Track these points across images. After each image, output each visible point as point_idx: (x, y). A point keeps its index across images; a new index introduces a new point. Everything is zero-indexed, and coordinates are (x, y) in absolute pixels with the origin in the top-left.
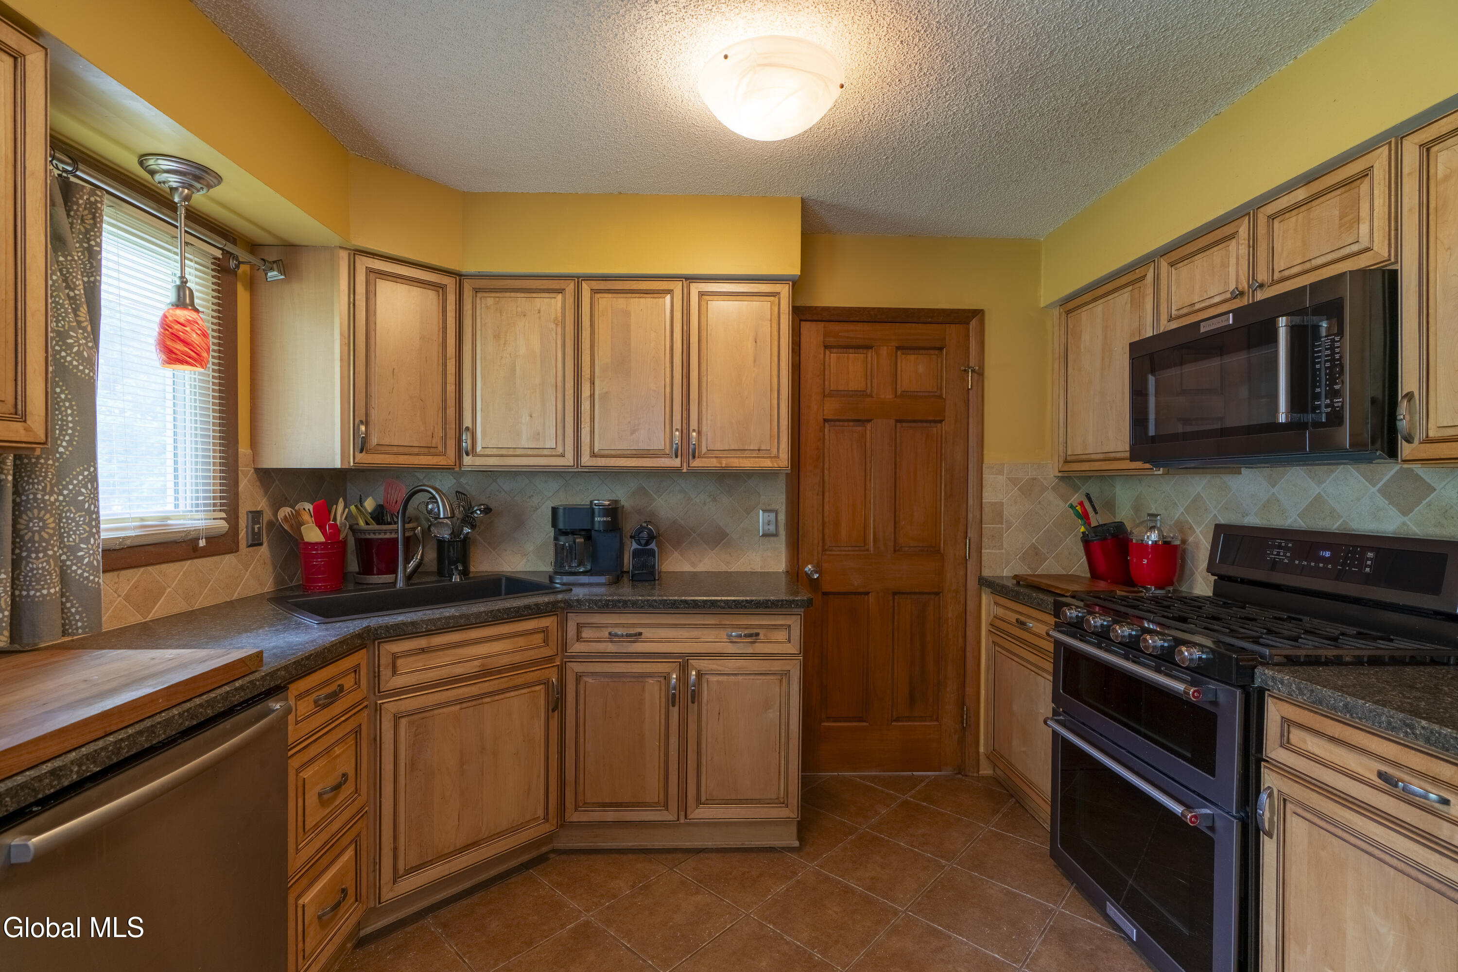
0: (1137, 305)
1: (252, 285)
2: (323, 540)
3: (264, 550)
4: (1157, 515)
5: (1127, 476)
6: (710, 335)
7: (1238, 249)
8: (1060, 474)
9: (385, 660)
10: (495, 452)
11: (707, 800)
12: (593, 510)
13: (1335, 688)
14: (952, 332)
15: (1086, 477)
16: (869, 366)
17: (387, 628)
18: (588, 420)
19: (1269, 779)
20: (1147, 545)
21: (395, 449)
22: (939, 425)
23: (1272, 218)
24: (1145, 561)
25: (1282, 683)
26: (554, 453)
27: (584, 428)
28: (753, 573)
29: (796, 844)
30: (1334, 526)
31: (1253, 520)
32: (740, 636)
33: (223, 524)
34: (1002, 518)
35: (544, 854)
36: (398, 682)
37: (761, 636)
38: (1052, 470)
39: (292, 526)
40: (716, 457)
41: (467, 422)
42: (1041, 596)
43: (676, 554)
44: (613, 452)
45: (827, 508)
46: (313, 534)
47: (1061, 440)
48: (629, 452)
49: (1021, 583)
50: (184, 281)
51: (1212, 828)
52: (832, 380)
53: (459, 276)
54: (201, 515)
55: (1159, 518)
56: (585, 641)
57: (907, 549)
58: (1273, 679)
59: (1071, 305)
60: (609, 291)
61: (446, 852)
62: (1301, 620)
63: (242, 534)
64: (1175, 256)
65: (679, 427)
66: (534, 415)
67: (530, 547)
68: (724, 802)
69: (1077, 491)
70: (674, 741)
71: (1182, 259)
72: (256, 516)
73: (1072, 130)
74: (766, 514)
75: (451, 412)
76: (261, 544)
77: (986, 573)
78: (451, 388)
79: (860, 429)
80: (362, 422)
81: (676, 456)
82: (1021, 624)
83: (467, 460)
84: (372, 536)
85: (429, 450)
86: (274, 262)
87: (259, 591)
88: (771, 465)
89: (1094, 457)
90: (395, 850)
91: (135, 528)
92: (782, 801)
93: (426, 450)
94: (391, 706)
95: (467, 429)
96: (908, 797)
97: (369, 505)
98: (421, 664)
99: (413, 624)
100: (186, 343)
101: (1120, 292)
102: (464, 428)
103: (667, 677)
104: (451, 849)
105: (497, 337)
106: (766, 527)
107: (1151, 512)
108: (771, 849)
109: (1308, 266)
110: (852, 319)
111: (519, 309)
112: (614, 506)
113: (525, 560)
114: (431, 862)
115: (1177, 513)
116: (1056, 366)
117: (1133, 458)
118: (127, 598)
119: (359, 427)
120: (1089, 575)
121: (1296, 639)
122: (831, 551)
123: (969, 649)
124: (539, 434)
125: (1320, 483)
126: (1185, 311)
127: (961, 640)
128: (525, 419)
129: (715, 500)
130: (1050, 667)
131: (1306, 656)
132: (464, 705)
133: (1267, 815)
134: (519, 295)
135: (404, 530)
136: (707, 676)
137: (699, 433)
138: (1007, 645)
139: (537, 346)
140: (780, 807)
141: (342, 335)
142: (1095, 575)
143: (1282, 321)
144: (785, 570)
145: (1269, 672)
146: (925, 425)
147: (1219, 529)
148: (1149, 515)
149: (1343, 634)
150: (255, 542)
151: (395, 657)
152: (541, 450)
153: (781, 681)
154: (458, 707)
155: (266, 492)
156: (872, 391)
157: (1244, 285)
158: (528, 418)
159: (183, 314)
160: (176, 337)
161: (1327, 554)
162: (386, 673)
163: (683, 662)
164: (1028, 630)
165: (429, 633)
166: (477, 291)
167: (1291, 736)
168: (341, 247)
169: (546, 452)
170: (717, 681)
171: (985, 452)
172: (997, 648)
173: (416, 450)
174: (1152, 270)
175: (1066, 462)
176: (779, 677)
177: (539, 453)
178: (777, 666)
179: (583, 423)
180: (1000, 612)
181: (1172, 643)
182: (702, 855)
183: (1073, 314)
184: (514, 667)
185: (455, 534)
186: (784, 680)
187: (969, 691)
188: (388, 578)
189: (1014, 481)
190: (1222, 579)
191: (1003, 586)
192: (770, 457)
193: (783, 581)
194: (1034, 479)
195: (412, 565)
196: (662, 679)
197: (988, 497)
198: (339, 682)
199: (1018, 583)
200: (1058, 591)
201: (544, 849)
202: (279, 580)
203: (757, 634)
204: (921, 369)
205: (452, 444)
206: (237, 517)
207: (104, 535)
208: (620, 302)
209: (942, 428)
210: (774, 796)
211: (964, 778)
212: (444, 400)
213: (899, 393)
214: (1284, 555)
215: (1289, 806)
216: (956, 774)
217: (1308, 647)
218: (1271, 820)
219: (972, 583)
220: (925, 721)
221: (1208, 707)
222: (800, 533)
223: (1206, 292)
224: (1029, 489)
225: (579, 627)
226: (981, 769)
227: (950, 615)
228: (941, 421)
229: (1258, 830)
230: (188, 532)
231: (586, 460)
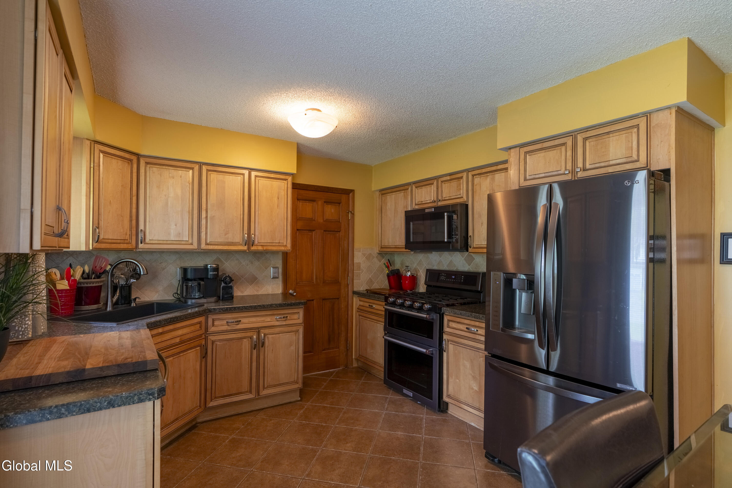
0: (405, 197)
2: (68, 288)
4: (408, 266)
5: (400, 253)
6: (260, 194)
7: (433, 188)
8: (379, 252)
10: (156, 242)
11: (267, 386)
12: (208, 269)
13: (458, 310)
14: (344, 197)
15: (386, 253)
16: (314, 208)
17: (151, 324)
18: (205, 229)
19: (445, 337)
20: (407, 276)
21: (110, 241)
22: (339, 233)
23: (442, 182)
24: (407, 282)
25: (448, 311)
26: (187, 243)
27: (203, 231)
28: (268, 295)
29: (299, 399)
30: (454, 269)
31: (436, 268)
32: (281, 318)
34: (360, 268)
35: (195, 424)
37: (288, 318)
38: (376, 250)
40: (262, 246)
41: (141, 227)
42: (379, 296)
44: (216, 243)
45: (298, 266)
46: (62, 286)
47: (379, 240)
48: (224, 243)
49: (368, 292)
51: (432, 354)
52: (300, 213)
53: (138, 156)
55: (409, 267)
56: (216, 326)
57: (327, 281)
58: (446, 310)
59: (383, 192)
60: (215, 171)
61: (168, 423)
62: (448, 296)
64: (417, 185)
65: (247, 233)
66: (177, 225)
67: (160, 288)
68: (274, 386)
69: (383, 258)
70: (254, 364)
71: (419, 187)
73: (392, 143)
74: (274, 269)
75: (134, 222)
77: (355, 289)
78: (134, 211)
79: (311, 233)
80: (97, 227)
81: (245, 245)
82: (371, 307)
83: (141, 246)
85: (124, 241)
88: (284, 249)
89: (391, 247)
92: (296, 381)
93: (123, 241)
95: (142, 230)
96: (331, 378)
98: (160, 340)
99: (160, 321)
101: (400, 192)
102: (140, 230)
103: (251, 338)
104: (170, 422)
105: (158, 187)
106: (274, 275)
107: (406, 265)
108: (290, 403)
109: (450, 198)
110: (308, 189)
111: (170, 175)
112: (217, 267)
113: (157, 295)
115: (415, 265)
116: (378, 213)
117: (406, 249)
119: (95, 229)
120: (389, 288)
121: (449, 300)
122: (299, 283)
123: (349, 319)
124: (180, 234)
125: (452, 256)
126: (420, 203)
127: (346, 316)
128: (173, 227)
129: (252, 263)
130: (383, 320)
131: (452, 304)
132: (174, 357)
133: (444, 346)
134: (170, 168)
136: (268, 336)
137: (255, 235)
138: (365, 315)
139: (179, 192)
140: (296, 384)
142: (391, 288)
143: (446, 214)
144: (281, 293)
145: (445, 308)
146: (334, 232)
147: (428, 270)
148: (406, 266)
149: (457, 298)
152: (181, 242)
153: (296, 334)
156: (315, 219)
157: (435, 199)
158: (174, 226)
161: (454, 277)
163: (258, 330)
164: (374, 308)
165: (163, 326)
166: (147, 163)
167: (449, 324)
168: (87, 139)
169: (183, 243)
170: (272, 337)
171: (355, 244)
172: (360, 317)
173: (119, 241)
174: (410, 187)
175: (381, 248)
176: (295, 333)
177: (180, 243)
178: (294, 328)
179: (202, 230)
180: (362, 303)
181: (422, 305)
182: (264, 410)
183: (384, 195)
184: (190, 339)
186: (297, 334)
187: (349, 335)
189: (364, 255)
190: (429, 286)
191: (363, 294)
192: (284, 246)
193: (281, 297)
194: (370, 254)
195: (115, 299)
196: (250, 339)
197: (356, 260)
199: (367, 292)
200: (383, 294)
201: (194, 423)
203: (287, 317)
204: (333, 211)
205: (134, 238)
208: (221, 177)
209: (340, 234)
210: (293, 380)
211: (348, 369)
212: (131, 216)
213: (325, 220)
214: (444, 278)
215: (449, 342)
216: (345, 368)
217: (451, 302)
218: (445, 347)
219: (350, 293)
220: (334, 349)
221: (431, 321)
222: (287, 276)
223: (426, 198)
224: (369, 257)
225: (213, 320)
226: (353, 365)
227: (343, 307)
228: (339, 231)
229: (442, 350)
231: (203, 246)
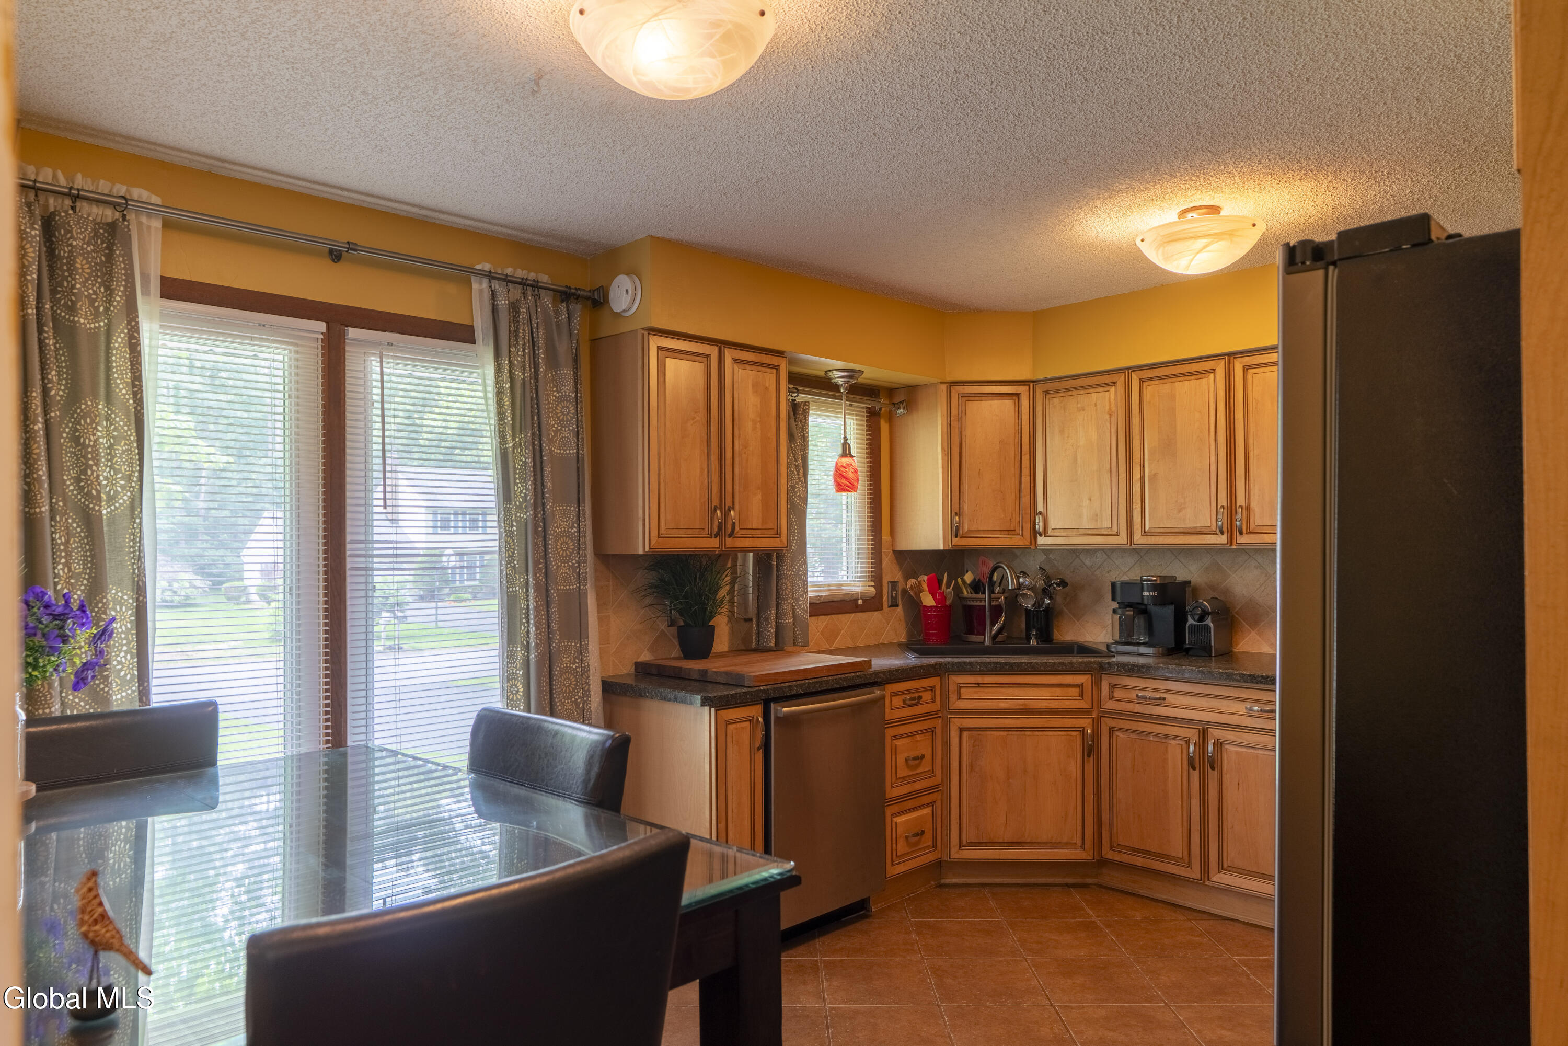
1: (891, 419)
2: (934, 604)
3: (900, 610)
9: (952, 688)
10: (1064, 533)
11: (1228, 867)
12: (1142, 585)
17: (953, 665)
18: (1139, 501)
21: (982, 533)
26: (1109, 533)
27: (1136, 507)
33: (873, 590)
35: (1088, 884)
36: (962, 705)
39: (915, 593)
41: (1040, 507)
43: (1253, 634)
44: (1162, 531)
46: (928, 600)
48: (1177, 530)
50: (846, 439)
53: (1032, 384)
54: (859, 584)
56: (1117, 700)
60: (1155, 378)
61: (997, 840)
63: (885, 598)
65: (1225, 504)
66: (1092, 499)
68: (1242, 870)
70: (1195, 803)
72: (894, 584)
75: (1026, 499)
76: (897, 606)
78: (1026, 479)
80: (956, 514)
81: (1223, 534)
83: (1041, 540)
84: (972, 603)
85: (1009, 533)
86: (901, 402)
87: (896, 640)
90: (960, 824)
91: (826, 590)
93: (1006, 532)
94: (957, 722)
95: (1040, 513)
97: (969, 577)
98: (977, 695)
99: (971, 664)
100: (846, 478)
102: (1037, 512)
103: (1187, 742)
104: (1001, 840)
105: (1062, 432)
111: (1079, 405)
114: (986, 844)
118: (822, 633)
119: (955, 517)
124: (1097, 516)
128: (1086, 503)
132: (1010, 733)
134: (1079, 392)
135: (990, 599)
136: (1226, 746)
137: (1247, 509)
139: (1093, 435)
141: (943, 448)
150: (894, 605)
151: (959, 687)
152: (1099, 530)
154: (1005, 733)
155: (901, 568)
158: (1088, 501)
159: (845, 461)
160: (842, 476)
162: (953, 697)
163: (1203, 729)
165: (981, 673)
166: (1047, 393)
168: (942, 383)
169: (1104, 532)
170: (1237, 752)
173: (999, 534)
177: (1098, 533)
179: (1134, 504)
182: (1226, 921)
184: (1051, 711)
185: (1039, 603)
188: (979, 638)
195: (996, 628)
196: (1182, 744)
198: (920, 694)
202: (910, 634)
205: (1027, 527)
206: (882, 586)
207: (810, 594)
208: (1165, 388)
212: (1021, 490)
225: (1112, 687)
230: (852, 595)
231: (1138, 538)
